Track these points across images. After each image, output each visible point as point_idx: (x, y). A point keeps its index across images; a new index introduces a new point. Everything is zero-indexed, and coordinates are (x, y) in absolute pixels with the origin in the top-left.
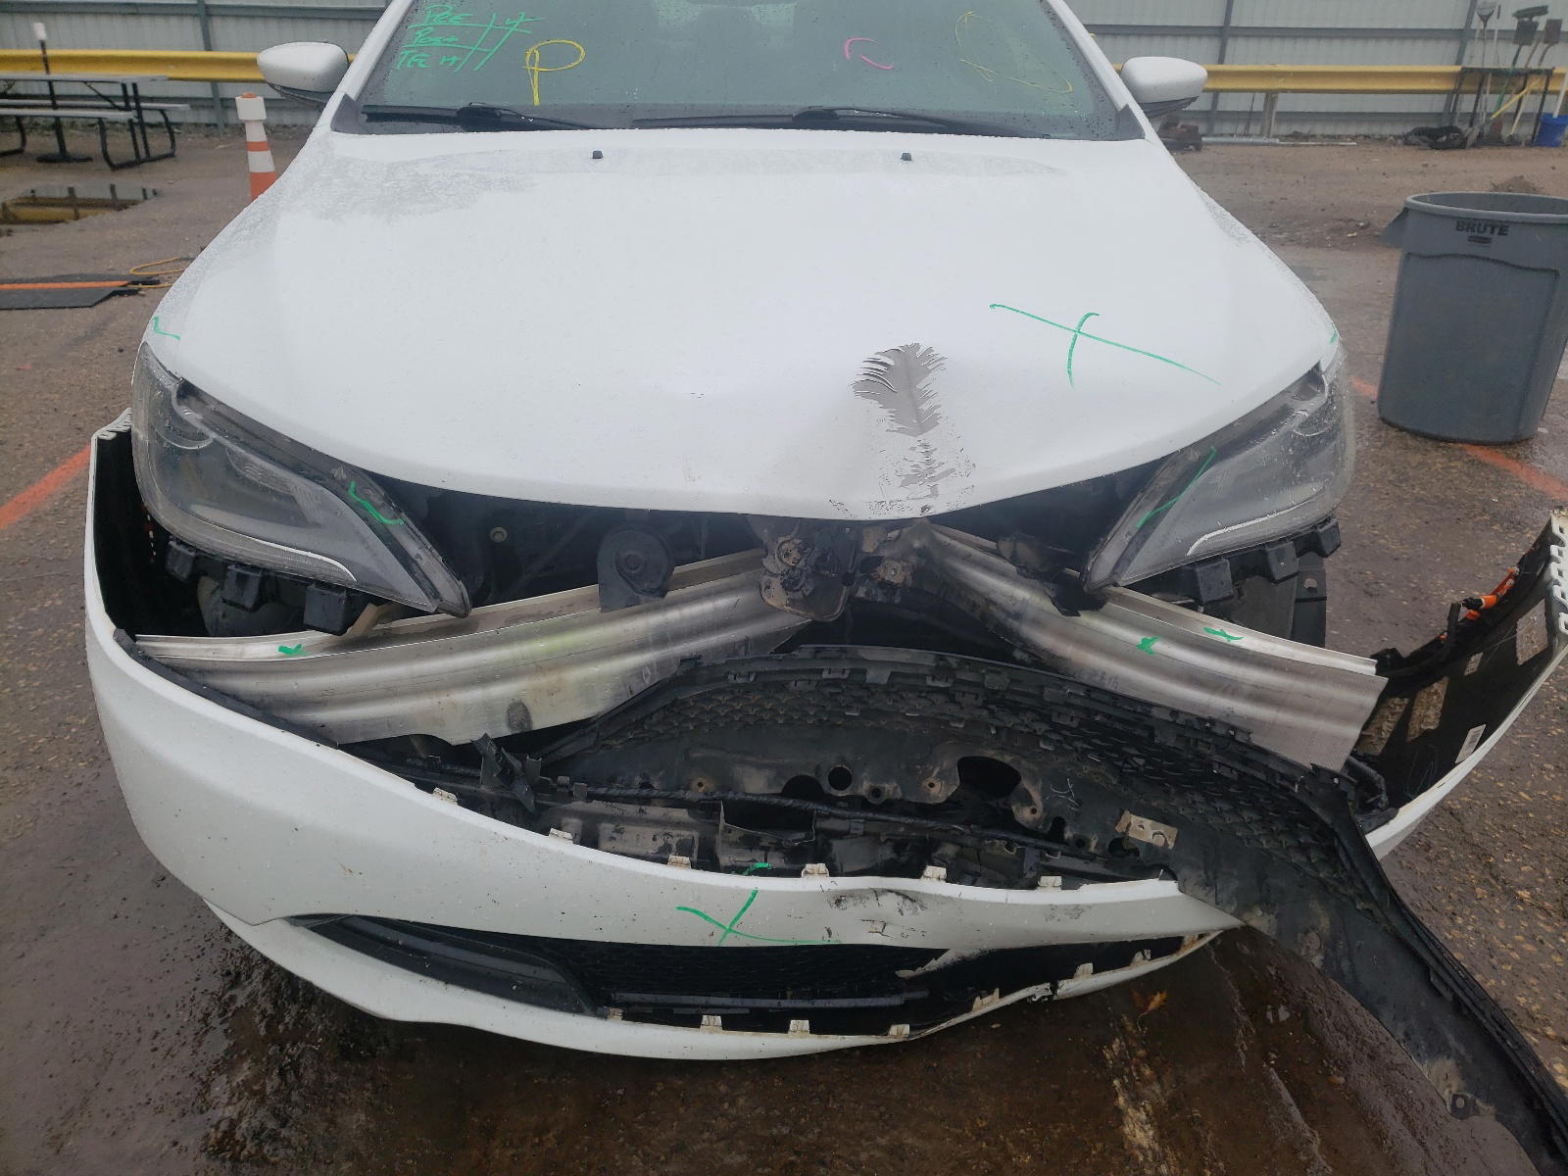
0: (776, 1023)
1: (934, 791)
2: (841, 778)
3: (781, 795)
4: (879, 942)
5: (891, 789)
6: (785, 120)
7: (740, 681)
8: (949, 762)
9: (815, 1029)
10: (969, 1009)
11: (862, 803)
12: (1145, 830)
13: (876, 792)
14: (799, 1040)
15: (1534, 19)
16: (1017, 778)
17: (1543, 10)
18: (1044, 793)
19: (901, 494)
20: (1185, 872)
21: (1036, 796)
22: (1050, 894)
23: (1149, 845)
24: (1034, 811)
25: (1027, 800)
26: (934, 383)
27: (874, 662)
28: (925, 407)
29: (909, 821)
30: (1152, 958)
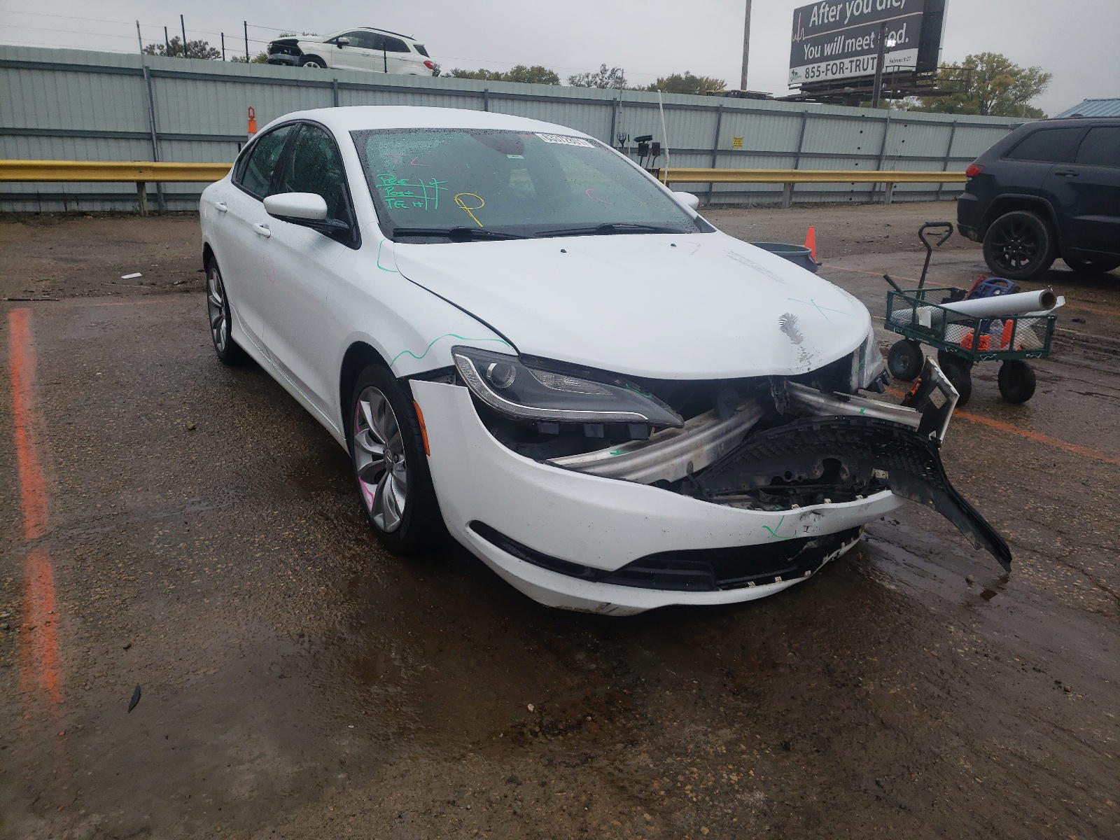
0: (770, 580)
1: (817, 474)
2: (788, 475)
3: (771, 485)
4: (806, 536)
5: (804, 476)
6: (592, 230)
7: (772, 438)
8: (819, 463)
9: (784, 579)
10: (822, 563)
11: (796, 483)
12: (881, 474)
13: (800, 478)
14: (779, 585)
15: (646, 142)
16: (840, 463)
17: (650, 138)
18: (849, 468)
19: (800, 365)
20: (892, 486)
21: (847, 469)
22: (860, 501)
23: (882, 479)
24: (847, 475)
25: (845, 472)
26: (797, 326)
27: (816, 422)
28: (798, 334)
29: (811, 486)
30: (846, 545)
